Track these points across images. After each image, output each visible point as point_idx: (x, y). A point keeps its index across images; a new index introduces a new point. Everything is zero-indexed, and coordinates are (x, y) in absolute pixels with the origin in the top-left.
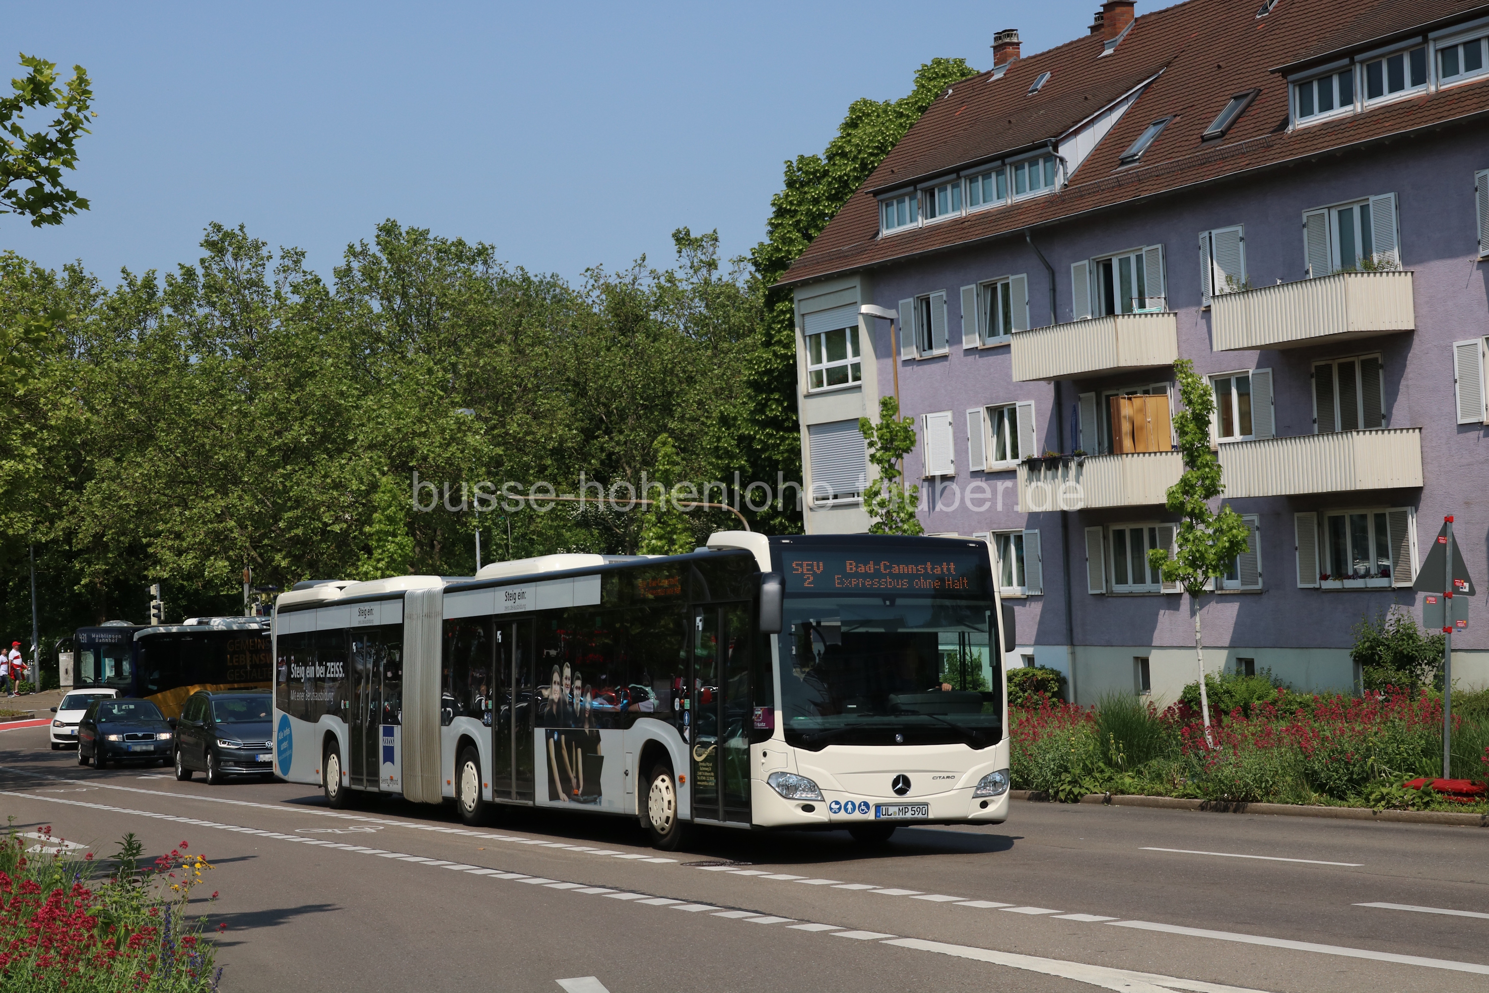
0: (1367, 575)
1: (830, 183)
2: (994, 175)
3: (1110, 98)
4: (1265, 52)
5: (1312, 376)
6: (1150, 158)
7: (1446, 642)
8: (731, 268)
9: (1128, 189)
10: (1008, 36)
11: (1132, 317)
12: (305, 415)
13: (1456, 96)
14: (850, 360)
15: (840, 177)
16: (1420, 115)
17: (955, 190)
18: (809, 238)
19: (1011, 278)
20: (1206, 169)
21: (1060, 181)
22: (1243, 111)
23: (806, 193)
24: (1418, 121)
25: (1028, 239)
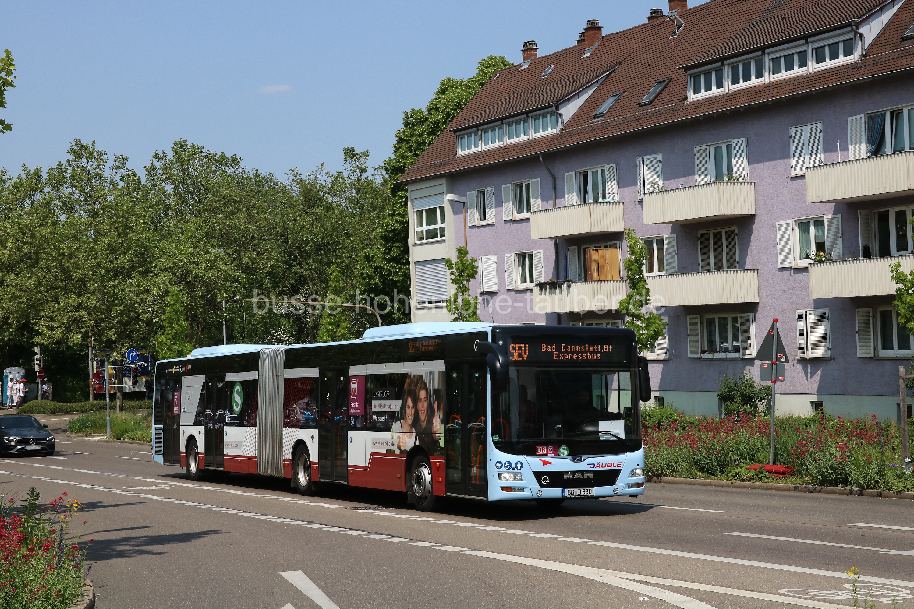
0: (726, 350)
1: (429, 125)
2: (522, 123)
3: (588, 81)
4: (675, 58)
5: (698, 239)
6: (610, 115)
7: (773, 390)
8: (373, 172)
9: (598, 132)
10: (531, 44)
11: (599, 204)
12: (128, 251)
13: (780, 85)
14: (439, 225)
15: (435, 121)
16: (760, 95)
17: (500, 130)
18: (416, 155)
19: (531, 181)
20: (641, 122)
21: (560, 126)
22: (662, 90)
23: (415, 130)
24: (759, 98)
25: (541, 159)
